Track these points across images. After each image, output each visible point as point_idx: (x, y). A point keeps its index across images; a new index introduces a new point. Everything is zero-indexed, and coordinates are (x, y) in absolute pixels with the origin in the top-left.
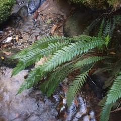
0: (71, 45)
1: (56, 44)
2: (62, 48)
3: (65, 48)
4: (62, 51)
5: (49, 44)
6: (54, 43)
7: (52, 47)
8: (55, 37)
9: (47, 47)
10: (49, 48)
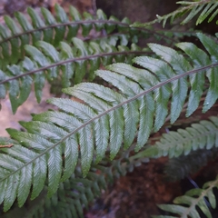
0: (151, 54)
1: (65, 46)
2: (101, 73)
3: (119, 73)
4: (99, 89)
5: (30, 48)
6: (56, 44)
7: (46, 64)
8: (63, 16)
9: (19, 61)
10: (28, 64)
